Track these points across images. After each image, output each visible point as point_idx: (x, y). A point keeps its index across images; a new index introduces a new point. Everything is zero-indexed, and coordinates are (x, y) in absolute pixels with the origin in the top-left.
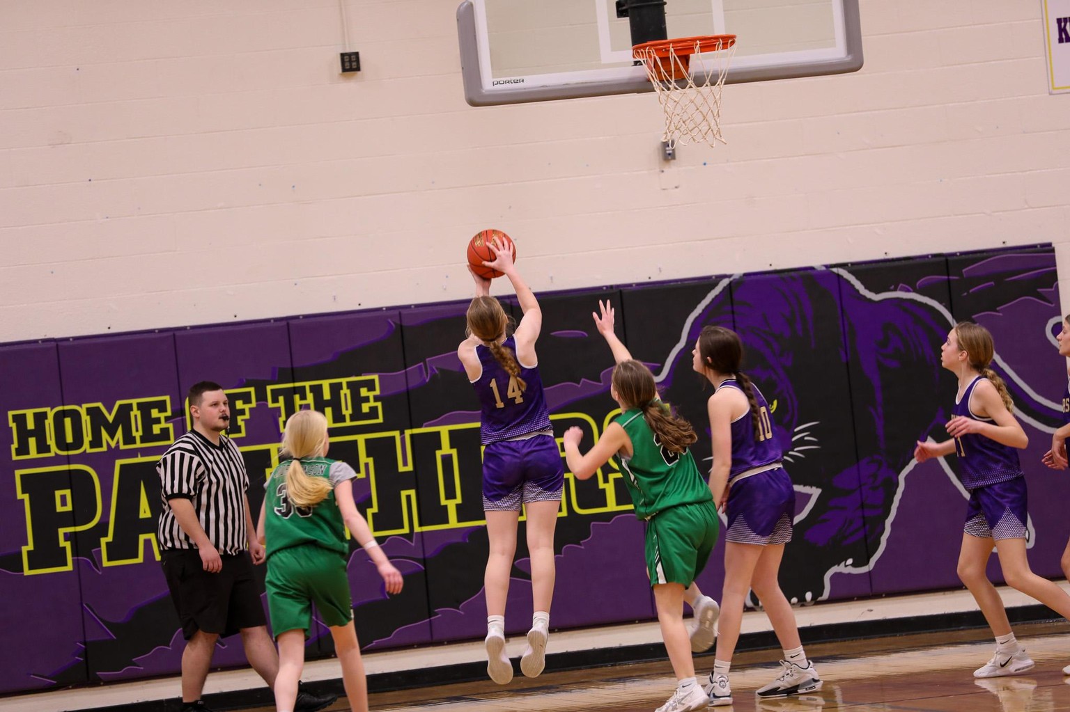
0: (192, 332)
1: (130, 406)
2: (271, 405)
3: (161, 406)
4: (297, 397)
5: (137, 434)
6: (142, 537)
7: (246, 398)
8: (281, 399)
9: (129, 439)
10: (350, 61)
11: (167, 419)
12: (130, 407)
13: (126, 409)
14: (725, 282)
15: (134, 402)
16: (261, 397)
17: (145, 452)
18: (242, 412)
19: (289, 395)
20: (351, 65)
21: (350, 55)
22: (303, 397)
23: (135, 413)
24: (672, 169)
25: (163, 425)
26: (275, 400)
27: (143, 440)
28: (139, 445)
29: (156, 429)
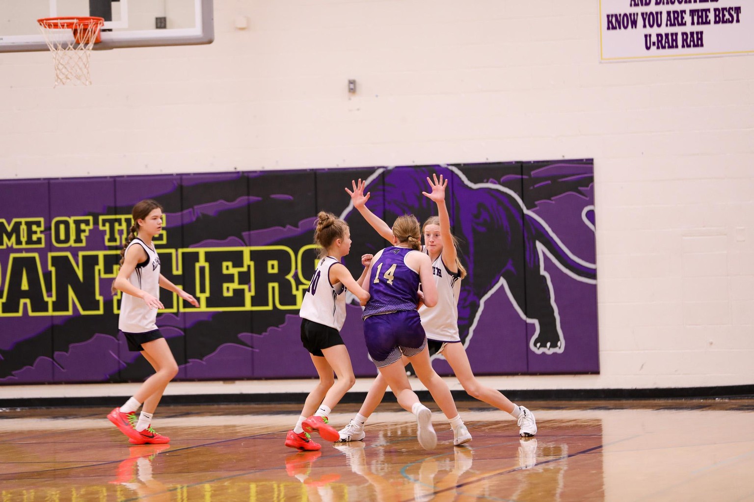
0: (62, 181)
2: (101, 228)
3: (38, 224)
4: (116, 225)
5: (24, 239)
6: (22, 301)
7: (87, 222)
8: (107, 225)
9: (19, 242)
10: (161, 23)
11: (41, 232)
12: (20, 223)
13: (18, 224)
14: (380, 171)
15: (23, 220)
16: (96, 222)
17: (27, 250)
18: (84, 231)
19: (112, 222)
20: (161, 25)
21: (160, 19)
22: (120, 224)
23: (23, 227)
24: (355, 99)
25: (39, 235)
26: (104, 225)
27: (27, 243)
28: (24, 246)
29: (35, 237)
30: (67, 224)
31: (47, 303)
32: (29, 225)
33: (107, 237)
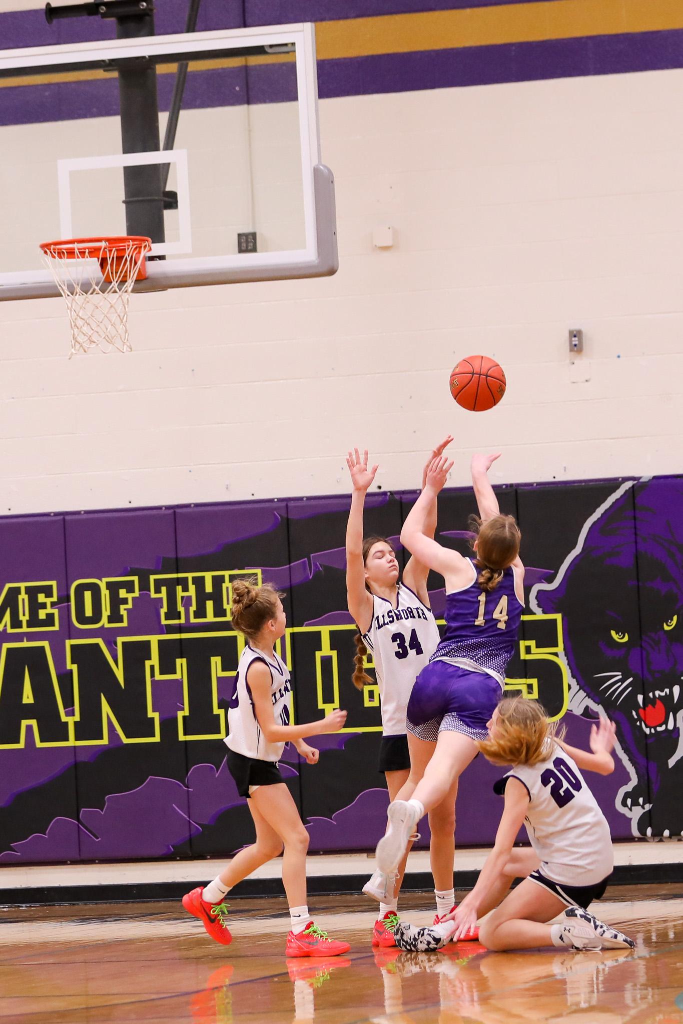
0: (86, 516)
1: (19, 589)
2: (153, 595)
3: (48, 591)
4: (179, 588)
5: (24, 618)
6: (24, 723)
7: (129, 587)
8: (164, 589)
9: (16, 623)
10: (247, 242)
11: (53, 605)
12: (17, 591)
13: (15, 592)
14: (628, 485)
15: (23, 585)
16: (144, 586)
17: (31, 637)
18: (125, 601)
19: (170, 586)
20: (247, 247)
21: (246, 235)
22: (186, 589)
23: (23, 597)
24: (582, 362)
25: (49, 610)
26: (158, 591)
27: (29, 625)
28: (25, 629)
29: (42, 614)
30: (95, 589)
31: (66, 723)
32: (32, 593)
33: (164, 610)
